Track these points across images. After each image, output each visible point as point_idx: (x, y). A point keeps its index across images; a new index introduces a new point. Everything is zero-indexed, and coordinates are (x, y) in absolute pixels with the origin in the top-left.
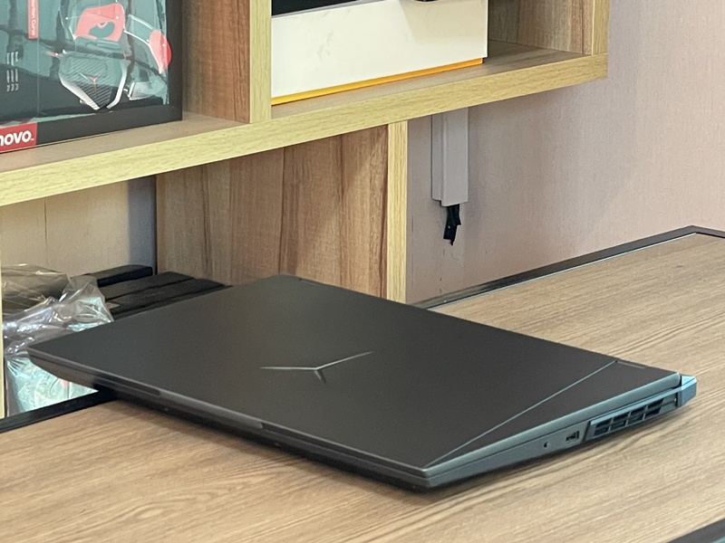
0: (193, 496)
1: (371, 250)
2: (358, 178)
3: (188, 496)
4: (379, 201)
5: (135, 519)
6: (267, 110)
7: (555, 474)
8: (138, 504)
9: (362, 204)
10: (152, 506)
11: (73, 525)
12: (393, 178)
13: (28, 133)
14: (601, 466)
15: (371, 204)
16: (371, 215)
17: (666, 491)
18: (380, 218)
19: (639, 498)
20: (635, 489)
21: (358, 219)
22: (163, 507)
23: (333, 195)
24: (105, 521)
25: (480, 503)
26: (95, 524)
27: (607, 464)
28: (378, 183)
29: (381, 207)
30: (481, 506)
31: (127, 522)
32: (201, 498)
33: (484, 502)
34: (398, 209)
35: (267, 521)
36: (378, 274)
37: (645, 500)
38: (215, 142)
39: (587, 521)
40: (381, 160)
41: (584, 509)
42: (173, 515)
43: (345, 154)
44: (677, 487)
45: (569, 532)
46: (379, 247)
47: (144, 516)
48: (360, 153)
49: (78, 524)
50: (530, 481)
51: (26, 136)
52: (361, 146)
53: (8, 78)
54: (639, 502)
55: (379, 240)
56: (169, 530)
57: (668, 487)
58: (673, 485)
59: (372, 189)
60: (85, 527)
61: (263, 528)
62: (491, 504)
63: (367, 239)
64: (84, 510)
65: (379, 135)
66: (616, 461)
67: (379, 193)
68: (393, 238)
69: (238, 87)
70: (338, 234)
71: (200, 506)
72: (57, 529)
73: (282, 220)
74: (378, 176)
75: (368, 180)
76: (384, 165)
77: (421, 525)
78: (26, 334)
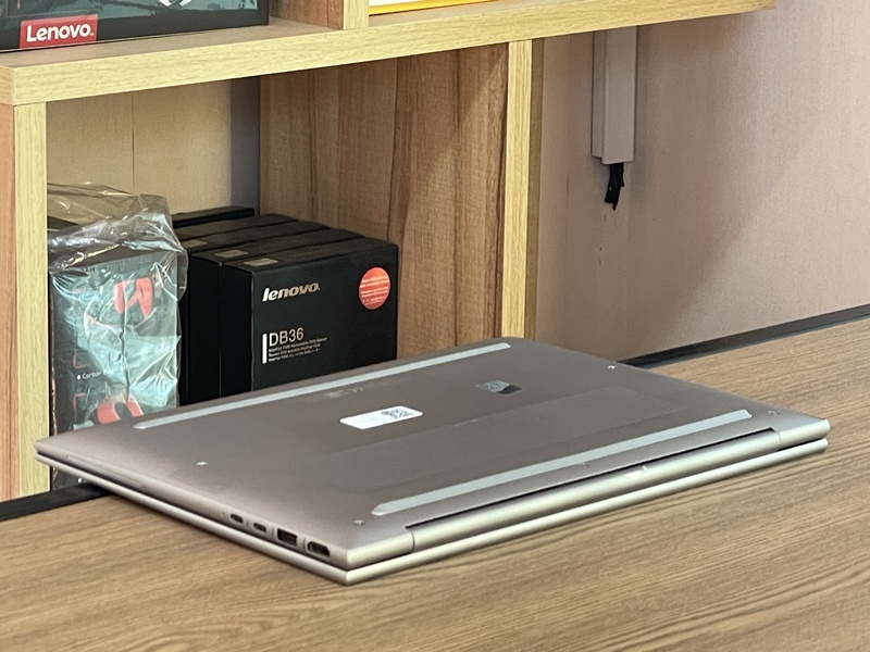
0: (236, 626)
2: (476, 104)
3: (229, 626)
4: (498, 131)
7: (766, 613)
8: (155, 634)
9: (480, 132)
12: (514, 104)
13: (87, 26)
15: (489, 134)
16: (488, 146)
22: (189, 641)
23: (449, 125)
27: (842, 602)
28: (497, 110)
29: (500, 137)
32: (247, 629)
36: (495, 214)
38: (301, 48)
40: (500, 83)
46: (496, 183)
48: (478, 76)
50: (728, 622)
51: (84, 30)
52: (479, 69)
55: (497, 177)
59: (491, 117)
63: (484, 174)
64: (75, 641)
65: (499, 55)
67: (498, 121)
68: (512, 173)
70: (453, 168)
71: (242, 641)
73: (394, 153)
74: (496, 102)
75: (487, 107)
76: (506, 90)
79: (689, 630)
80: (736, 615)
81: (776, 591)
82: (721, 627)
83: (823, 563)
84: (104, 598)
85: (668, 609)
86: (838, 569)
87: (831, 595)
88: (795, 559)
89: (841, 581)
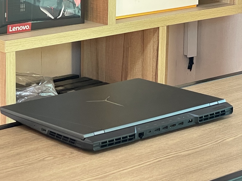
0: (65, 153)
1: (153, 71)
2: (149, 46)
3: (63, 153)
4: (156, 54)
5: (43, 160)
6: (114, 21)
7: (193, 150)
8: (46, 155)
9: (150, 55)
10: (51, 155)
11: (22, 161)
12: (161, 46)
13: (28, 26)
14: (210, 148)
15: (153, 55)
16: (153, 59)
17: (231, 158)
18: (156, 60)
19: (221, 160)
20: (220, 157)
21: (148, 60)
22: (54, 156)
23: (140, 51)
24: (32, 160)
25: (164, 159)
26: (29, 161)
27: (212, 148)
28: (155, 48)
29: (156, 56)
30: (165, 160)
31: (40, 161)
32: (68, 154)
33: (166, 159)
34: (162, 57)
35: (89, 162)
37: (223, 160)
38: (95, 31)
39: (200, 167)
40: (157, 39)
41: (201, 162)
42: (56, 159)
43: (145, 37)
44: (235, 156)
45: (193, 170)
46: (155, 70)
47: (46, 159)
48: (150, 37)
49: (23, 161)
50: (184, 152)
51: (27, 27)
52: (150, 35)
53: (21, 7)
54: (220, 161)
55: (155, 68)
56: (54, 164)
57: (232, 156)
58: (234, 156)
59: (153, 50)
60: (25, 162)
61: (86, 165)
62: (168, 159)
63: (151, 67)
64: (26, 156)
65: (156, 31)
66: (216, 147)
67: (156, 51)
68: (160, 67)
69: (104, 12)
70: (142, 65)
71: (67, 156)
72: (16, 162)
73: (123, 60)
74: (155, 45)
75: (152, 47)
76: (158, 41)
77: (142, 166)
78: (25, 96)
79: (174, 154)
80: (186, 151)
81: (196, 145)
82: (182, 153)
83: (209, 139)
84: (33, 146)
85: (170, 149)
86: (212, 140)
87: (210, 146)
88: (202, 138)
89: (213, 143)
